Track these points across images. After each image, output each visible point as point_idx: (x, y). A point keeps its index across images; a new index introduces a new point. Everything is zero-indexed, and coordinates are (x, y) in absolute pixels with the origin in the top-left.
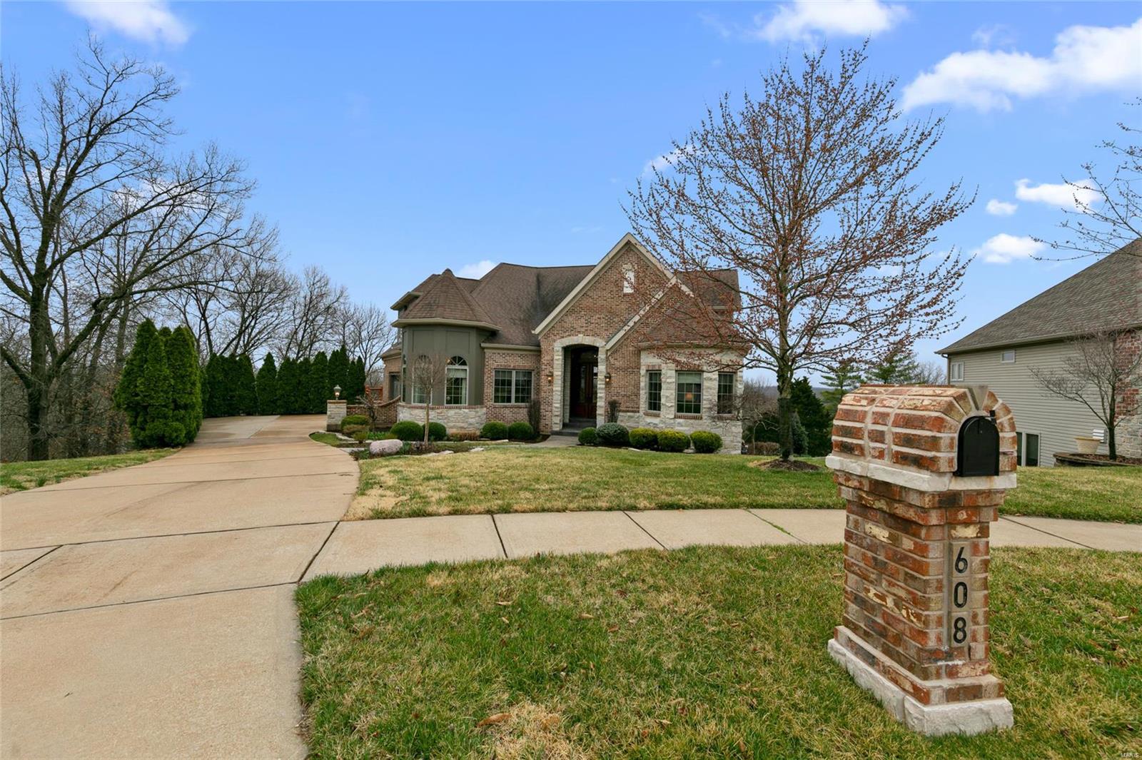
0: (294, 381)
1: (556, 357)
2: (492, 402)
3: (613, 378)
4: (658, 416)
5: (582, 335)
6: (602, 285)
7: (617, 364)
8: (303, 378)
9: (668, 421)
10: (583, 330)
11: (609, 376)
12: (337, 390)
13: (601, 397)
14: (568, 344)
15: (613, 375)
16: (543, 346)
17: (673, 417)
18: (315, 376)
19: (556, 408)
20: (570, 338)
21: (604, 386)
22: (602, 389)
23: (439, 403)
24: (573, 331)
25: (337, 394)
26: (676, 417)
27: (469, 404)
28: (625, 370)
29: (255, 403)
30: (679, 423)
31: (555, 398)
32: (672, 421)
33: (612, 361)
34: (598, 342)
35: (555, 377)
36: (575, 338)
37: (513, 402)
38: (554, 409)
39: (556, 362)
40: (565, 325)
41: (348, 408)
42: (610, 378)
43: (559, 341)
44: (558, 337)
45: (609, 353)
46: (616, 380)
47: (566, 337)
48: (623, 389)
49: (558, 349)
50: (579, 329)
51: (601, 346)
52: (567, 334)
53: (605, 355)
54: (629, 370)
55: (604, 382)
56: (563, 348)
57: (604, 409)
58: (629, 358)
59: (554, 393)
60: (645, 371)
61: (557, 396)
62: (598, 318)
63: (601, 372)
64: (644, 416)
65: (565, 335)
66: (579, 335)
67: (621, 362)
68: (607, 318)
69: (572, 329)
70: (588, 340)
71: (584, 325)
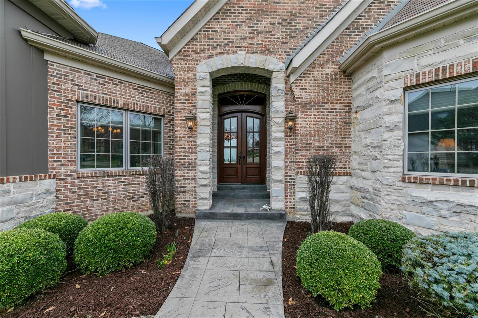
1: (200, 89)
3: (299, 121)
5: (244, 52)
7: (306, 97)
10: (245, 43)
11: (290, 118)
13: (278, 153)
14: (220, 67)
15: (299, 115)
16: (179, 70)
19: (202, 172)
20: (226, 56)
21: (282, 135)
22: (280, 139)
24: (229, 45)
28: (319, 106)
31: (200, 156)
33: (297, 92)
35: (200, 122)
36: (232, 56)
37: (126, 167)
38: (199, 175)
39: (199, 97)
40: (215, 36)
42: (293, 119)
43: (204, 61)
44: (202, 55)
45: (292, 79)
46: (304, 123)
47: (216, 56)
48: (317, 138)
49: (203, 75)
50: (239, 42)
51: (277, 68)
52: (218, 50)
53: (284, 85)
54: (326, 106)
55: (283, 129)
56: (211, 74)
57: (283, 172)
58: (325, 86)
59: (198, 149)
60: (401, 90)
61: (205, 154)
62: (271, 24)
63: (277, 112)
64: (401, 184)
65: (214, 53)
66: (239, 52)
67: (312, 94)
68: (285, 23)
69: (226, 42)
70: (254, 61)
71: (248, 35)
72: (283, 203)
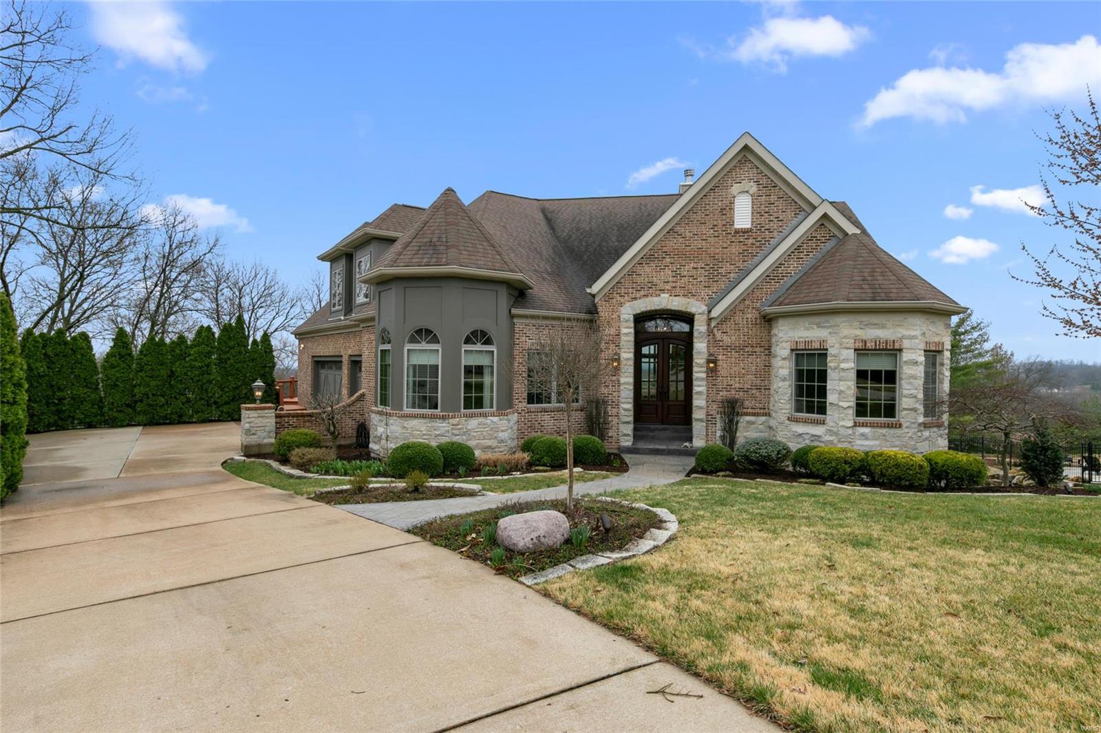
0: (164, 372)
1: (624, 331)
2: (525, 404)
3: (720, 363)
4: (823, 423)
5: (667, 295)
6: (699, 216)
7: (727, 340)
8: (177, 367)
9: (842, 431)
10: (668, 287)
11: (712, 360)
12: (259, 388)
13: (699, 393)
14: (643, 309)
15: (720, 357)
16: (604, 312)
17: (851, 424)
18: (197, 364)
19: (625, 410)
20: (650, 298)
21: (704, 375)
22: (702, 379)
23: (452, 408)
24: (652, 289)
25: (259, 394)
26: (855, 425)
27: (498, 409)
28: (740, 349)
29: (101, 408)
30: (862, 435)
31: (623, 394)
32: (850, 431)
33: (718, 335)
34: (696, 307)
35: (623, 362)
36: (656, 299)
37: (554, 403)
38: (622, 412)
39: (623, 338)
40: (639, 280)
41: (276, 417)
42: (715, 362)
43: (628, 304)
44: (626, 298)
45: (713, 324)
46: (725, 365)
47: (640, 298)
48: (737, 379)
49: (626, 317)
50: (662, 286)
51: (700, 311)
52: (642, 293)
53: (706, 328)
54: (747, 349)
55: (704, 369)
56: (634, 315)
57: (704, 411)
58: (746, 330)
59: (622, 387)
60: (789, 351)
61: (628, 392)
62: (694, 268)
63: (699, 353)
64: (787, 422)
65: (638, 295)
66: (662, 295)
67: (733, 338)
68: (707, 268)
69: (650, 285)
70: (677, 304)
71: (671, 279)
72: (704, 441)
